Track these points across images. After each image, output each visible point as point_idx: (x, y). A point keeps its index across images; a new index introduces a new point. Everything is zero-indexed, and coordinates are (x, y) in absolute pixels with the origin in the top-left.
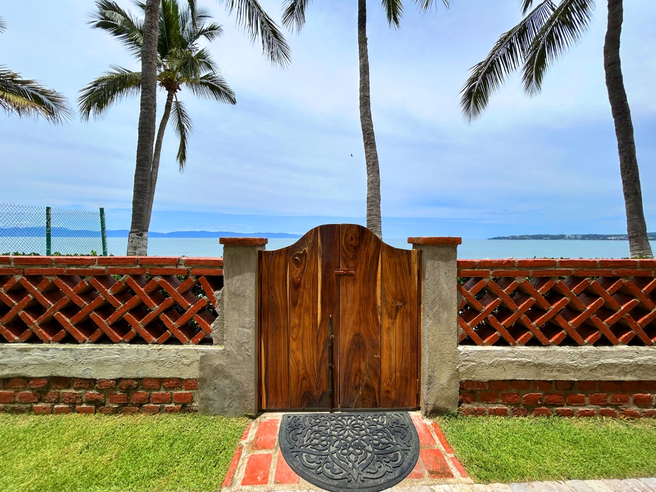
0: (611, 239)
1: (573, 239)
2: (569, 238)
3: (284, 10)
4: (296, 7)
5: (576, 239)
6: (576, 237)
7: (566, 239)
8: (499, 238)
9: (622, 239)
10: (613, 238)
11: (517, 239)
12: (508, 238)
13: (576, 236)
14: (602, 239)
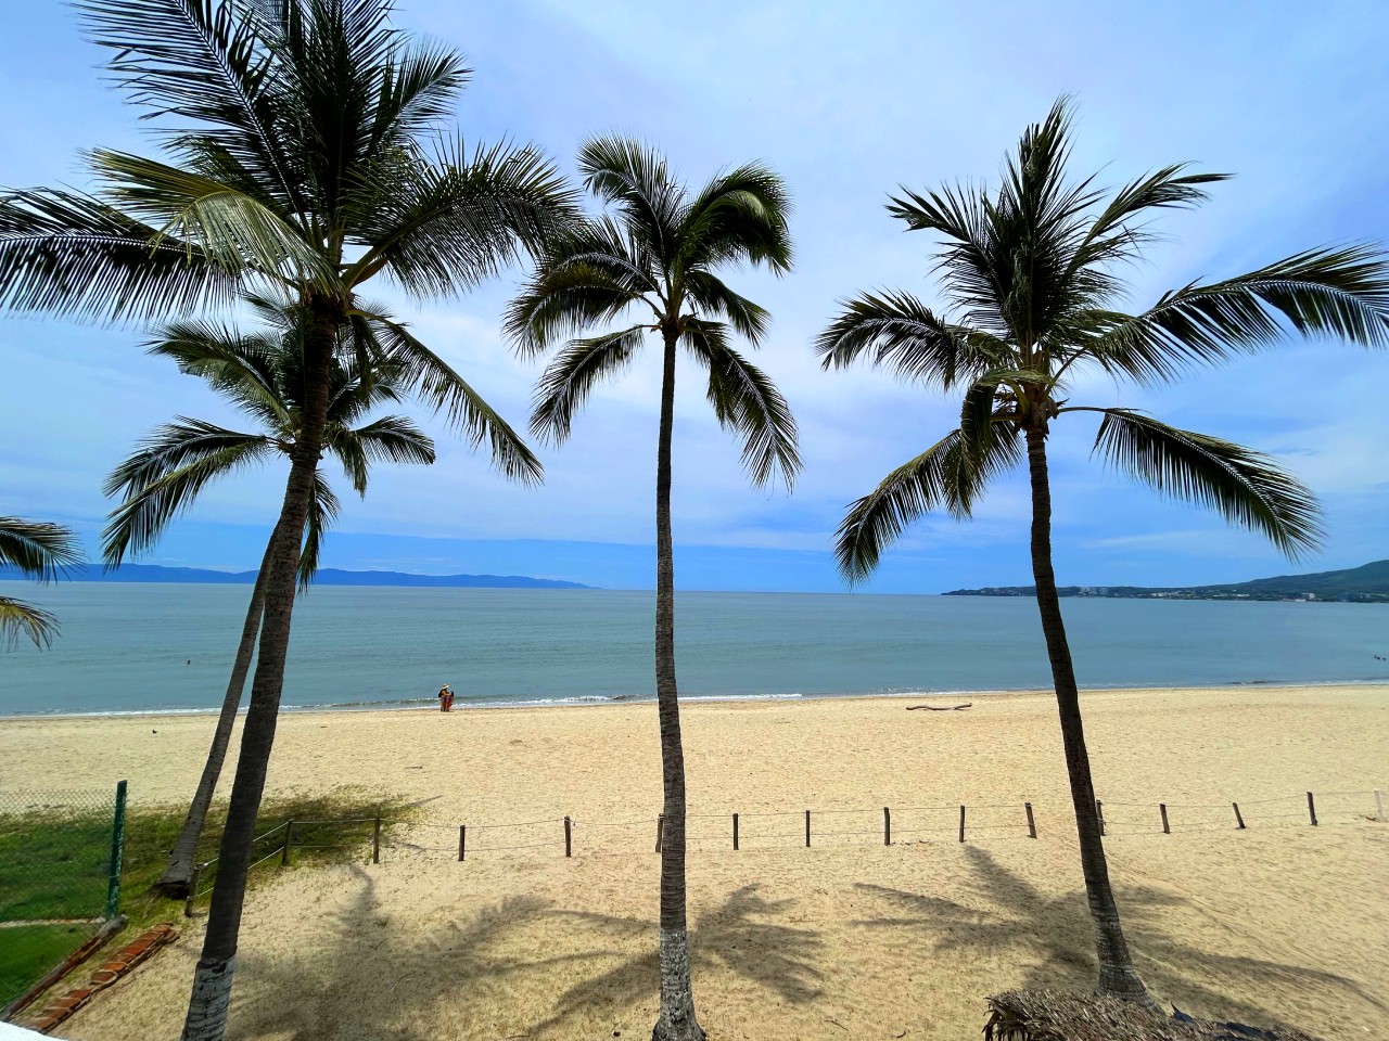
0: (1158, 597)
1: (1094, 595)
2: (1087, 594)
3: (535, 408)
4: (556, 406)
5: (1099, 595)
6: (1097, 592)
7: (1082, 595)
8: (962, 593)
9: (1176, 598)
10: (1160, 595)
11: (996, 595)
12: (978, 593)
13: (1098, 589)
14: (1142, 597)
